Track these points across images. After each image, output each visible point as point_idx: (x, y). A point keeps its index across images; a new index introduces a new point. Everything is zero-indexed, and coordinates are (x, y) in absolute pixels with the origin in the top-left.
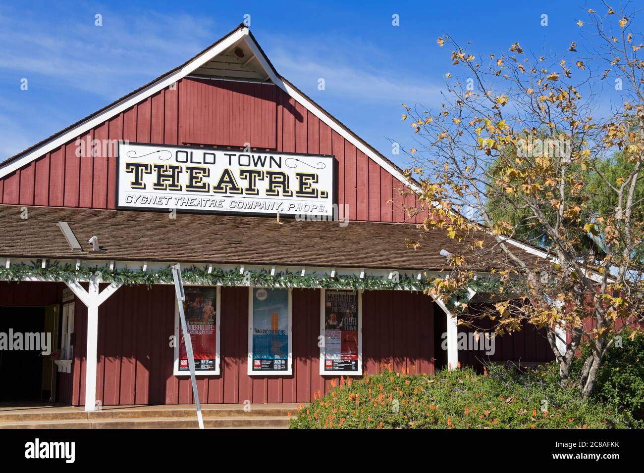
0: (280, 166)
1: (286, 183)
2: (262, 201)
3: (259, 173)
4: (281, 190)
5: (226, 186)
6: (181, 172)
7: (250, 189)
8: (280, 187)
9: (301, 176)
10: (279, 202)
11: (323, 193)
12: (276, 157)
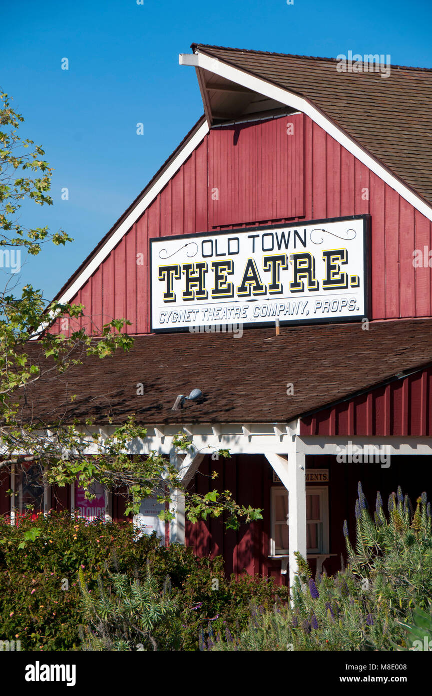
0: (304, 244)
1: (312, 269)
2: (285, 302)
3: (282, 258)
4: (305, 281)
5: (250, 285)
6: (207, 271)
7: (274, 286)
8: (305, 276)
9: (328, 254)
10: (304, 300)
11: (353, 279)
12: (300, 229)
